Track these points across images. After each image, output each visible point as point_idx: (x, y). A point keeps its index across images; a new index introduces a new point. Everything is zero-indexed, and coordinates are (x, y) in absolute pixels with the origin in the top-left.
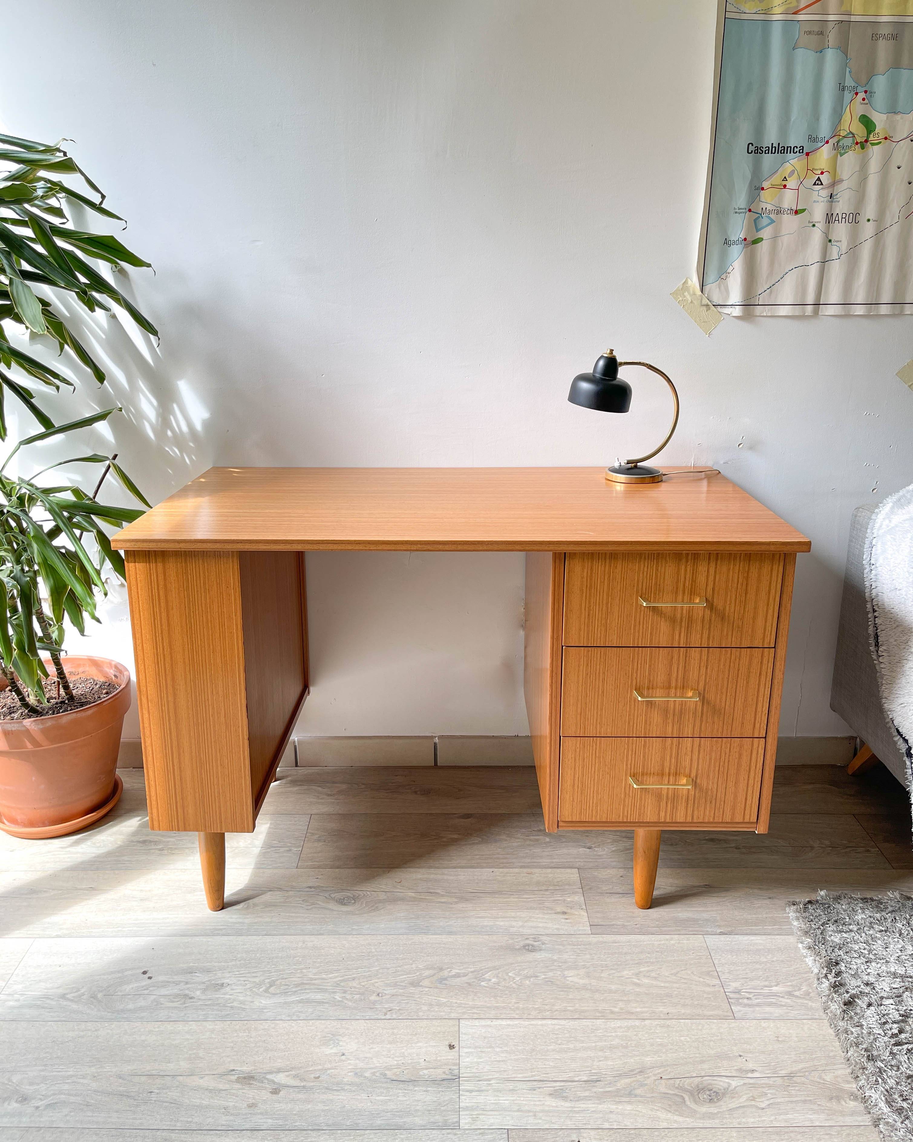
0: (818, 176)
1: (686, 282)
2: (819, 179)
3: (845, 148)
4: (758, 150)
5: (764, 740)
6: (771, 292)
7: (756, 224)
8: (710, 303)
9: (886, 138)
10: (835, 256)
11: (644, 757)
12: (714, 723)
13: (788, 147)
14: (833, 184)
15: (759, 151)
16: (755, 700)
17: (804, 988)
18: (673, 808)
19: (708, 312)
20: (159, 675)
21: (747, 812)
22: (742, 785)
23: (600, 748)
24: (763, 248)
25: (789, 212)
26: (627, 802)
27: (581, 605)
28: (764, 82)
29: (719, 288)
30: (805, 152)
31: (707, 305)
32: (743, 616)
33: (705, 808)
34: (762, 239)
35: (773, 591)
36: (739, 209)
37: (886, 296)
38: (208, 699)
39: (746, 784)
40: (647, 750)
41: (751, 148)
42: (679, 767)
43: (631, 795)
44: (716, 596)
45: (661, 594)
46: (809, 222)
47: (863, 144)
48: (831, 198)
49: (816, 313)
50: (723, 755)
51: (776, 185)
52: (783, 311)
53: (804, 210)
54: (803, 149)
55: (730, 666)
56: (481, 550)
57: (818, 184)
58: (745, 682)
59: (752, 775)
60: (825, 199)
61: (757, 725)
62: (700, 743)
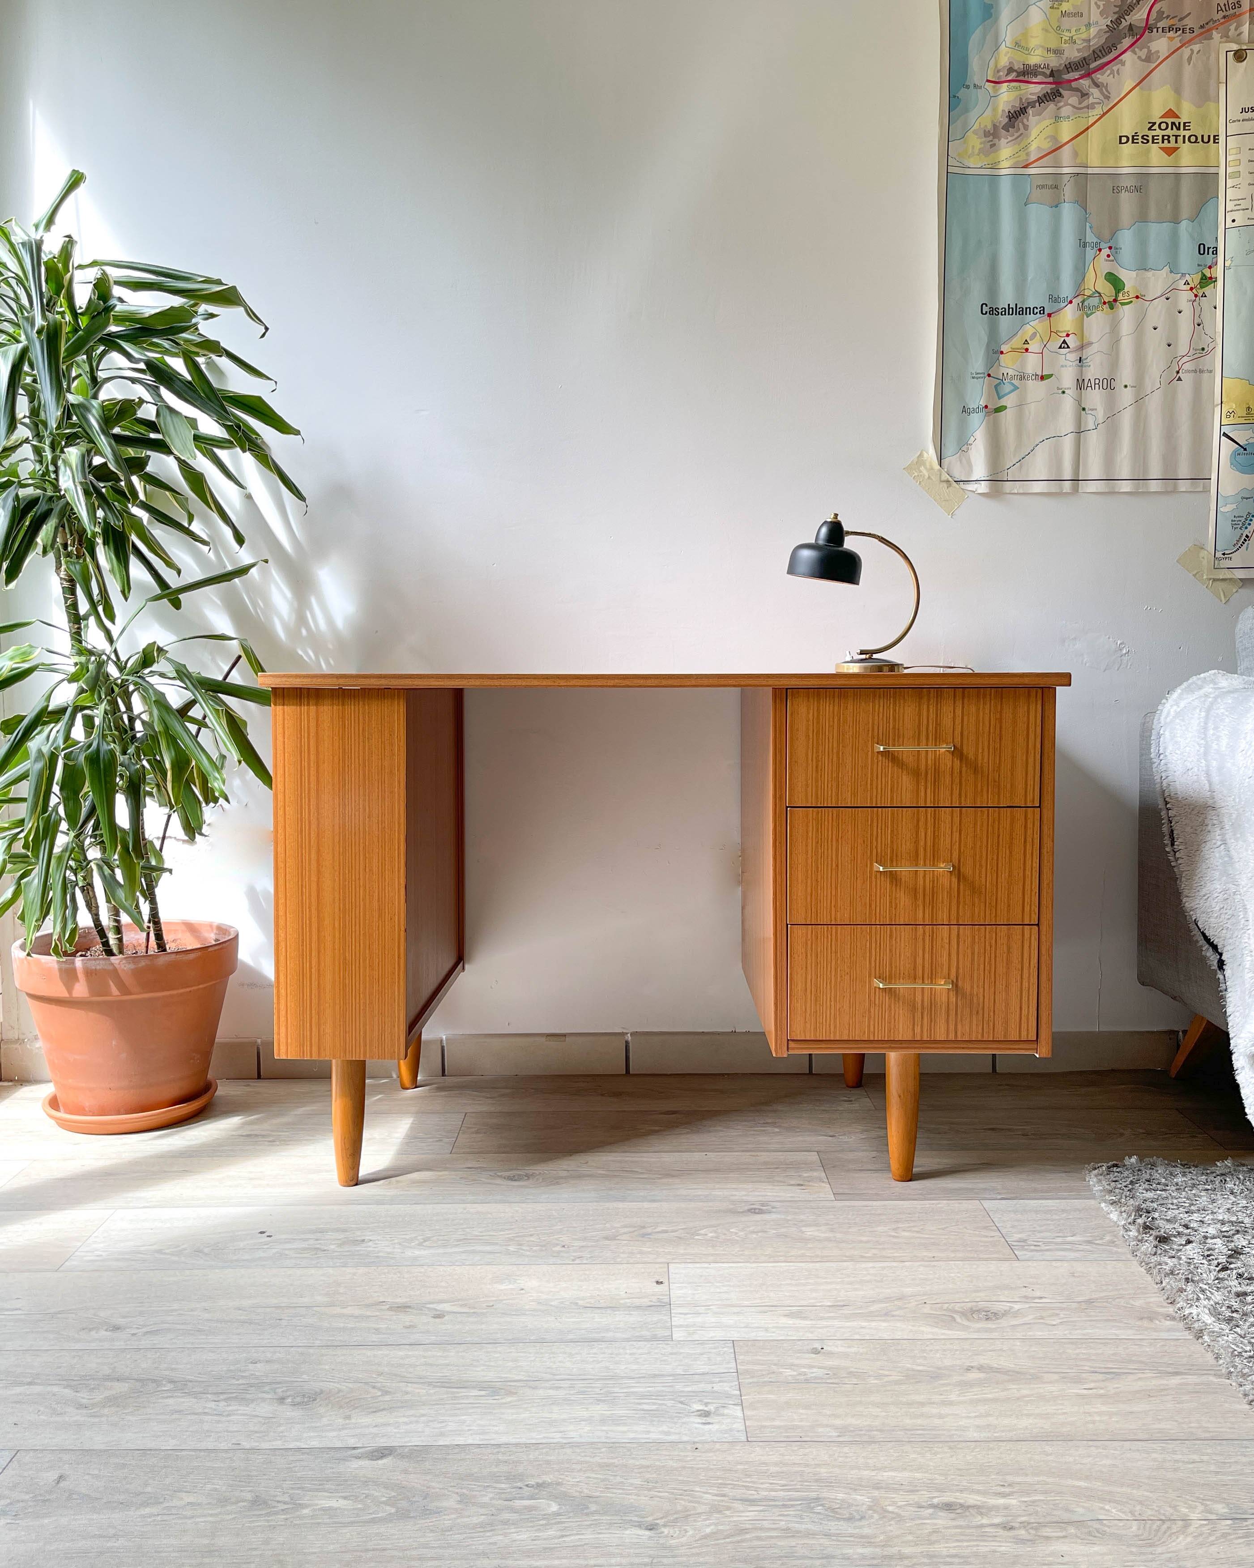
0: (1062, 339)
1: (921, 455)
2: (1064, 342)
3: (1091, 308)
4: (993, 311)
5: (1036, 927)
6: (1021, 466)
7: (997, 391)
8: (950, 479)
9: (1137, 297)
10: (1091, 426)
11: (891, 951)
12: (974, 905)
13: (1026, 308)
14: (1082, 347)
15: (995, 312)
16: (1021, 874)
17: (1108, 1238)
18: (931, 1021)
19: (950, 489)
20: (302, 847)
21: (1024, 1025)
22: (1014, 988)
23: (837, 940)
24: (1008, 418)
25: (1033, 377)
26: (872, 1013)
27: (807, 755)
28: (995, 239)
29: (961, 461)
30: (1046, 313)
31: (948, 481)
32: (999, 767)
33: (971, 1022)
34: (1005, 408)
35: (1032, 736)
37: (1155, 470)
38: (359, 879)
39: (1019, 989)
40: (894, 942)
41: (985, 309)
42: (934, 965)
43: (877, 1002)
44: (965, 742)
45: (901, 740)
46: (1058, 389)
47: (1112, 304)
48: (1080, 363)
49: (1075, 490)
50: (988, 947)
51: (1016, 349)
52: (1037, 487)
53: (1051, 376)
55: (988, 831)
56: (688, 686)
57: (1064, 347)
58: (1008, 851)
59: (1025, 975)
60: (1074, 364)
61: (1027, 908)
62: (958, 931)
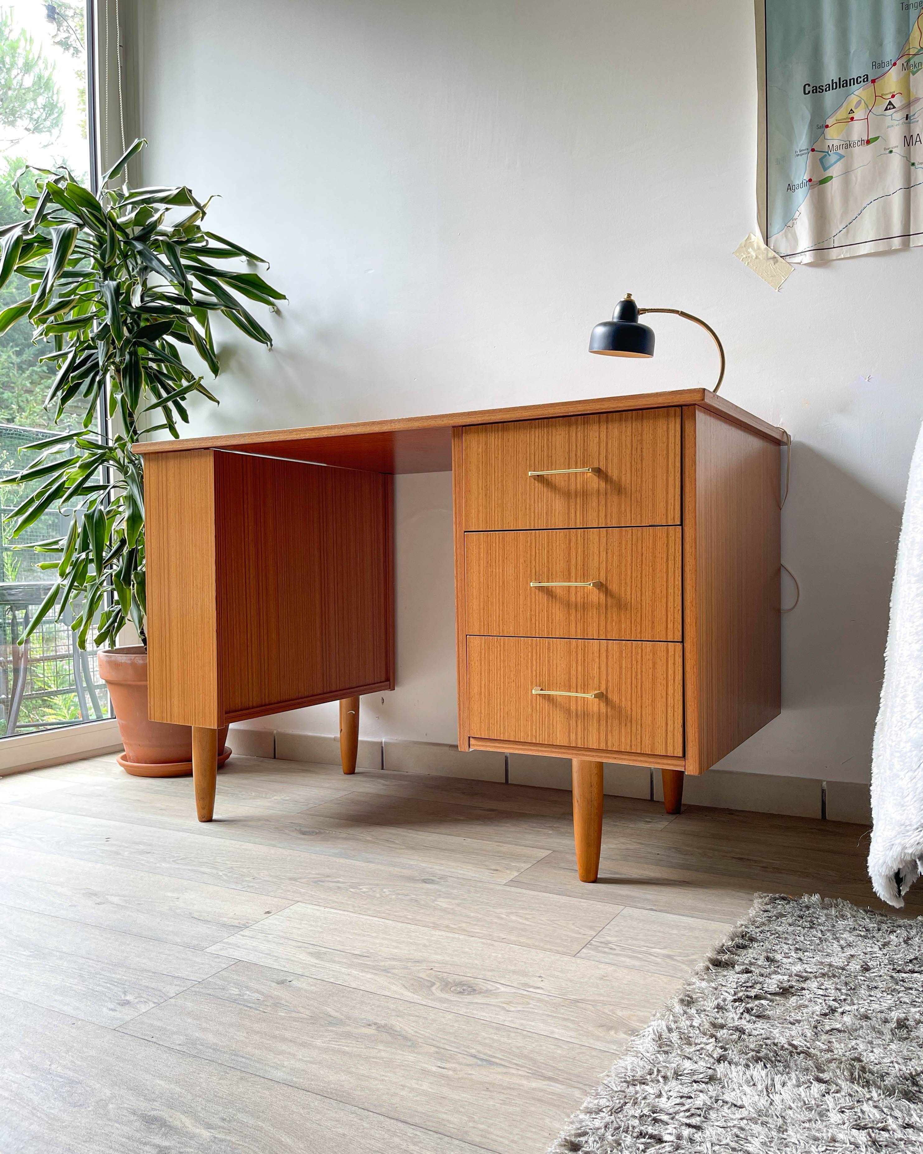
0: (888, 101)
1: (748, 238)
2: (890, 103)
3: (917, 65)
4: (816, 89)
5: (681, 645)
6: (848, 232)
7: (822, 163)
8: (777, 256)
10: (921, 179)
11: (549, 661)
12: (620, 621)
13: (850, 80)
14: (908, 105)
15: (818, 90)
16: (664, 592)
19: (776, 264)
21: (670, 741)
23: (504, 651)
24: (834, 188)
25: (859, 143)
26: (534, 718)
27: (478, 484)
28: (817, 24)
29: (786, 237)
30: (870, 80)
31: (774, 258)
32: (641, 487)
33: (620, 734)
34: (832, 177)
35: (671, 455)
36: (801, 151)
39: (665, 704)
40: (551, 654)
41: (809, 89)
42: (586, 677)
43: (538, 709)
44: (610, 465)
45: (553, 464)
48: (907, 119)
49: (906, 246)
50: (634, 662)
51: (841, 120)
52: (864, 249)
53: (876, 139)
54: (867, 78)
55: (632, 550)
57: (890, 109)
58: (651, 569)
59: (670, 691)
60: (901, 122)
61: (670, 626)
62: (607, 646)
